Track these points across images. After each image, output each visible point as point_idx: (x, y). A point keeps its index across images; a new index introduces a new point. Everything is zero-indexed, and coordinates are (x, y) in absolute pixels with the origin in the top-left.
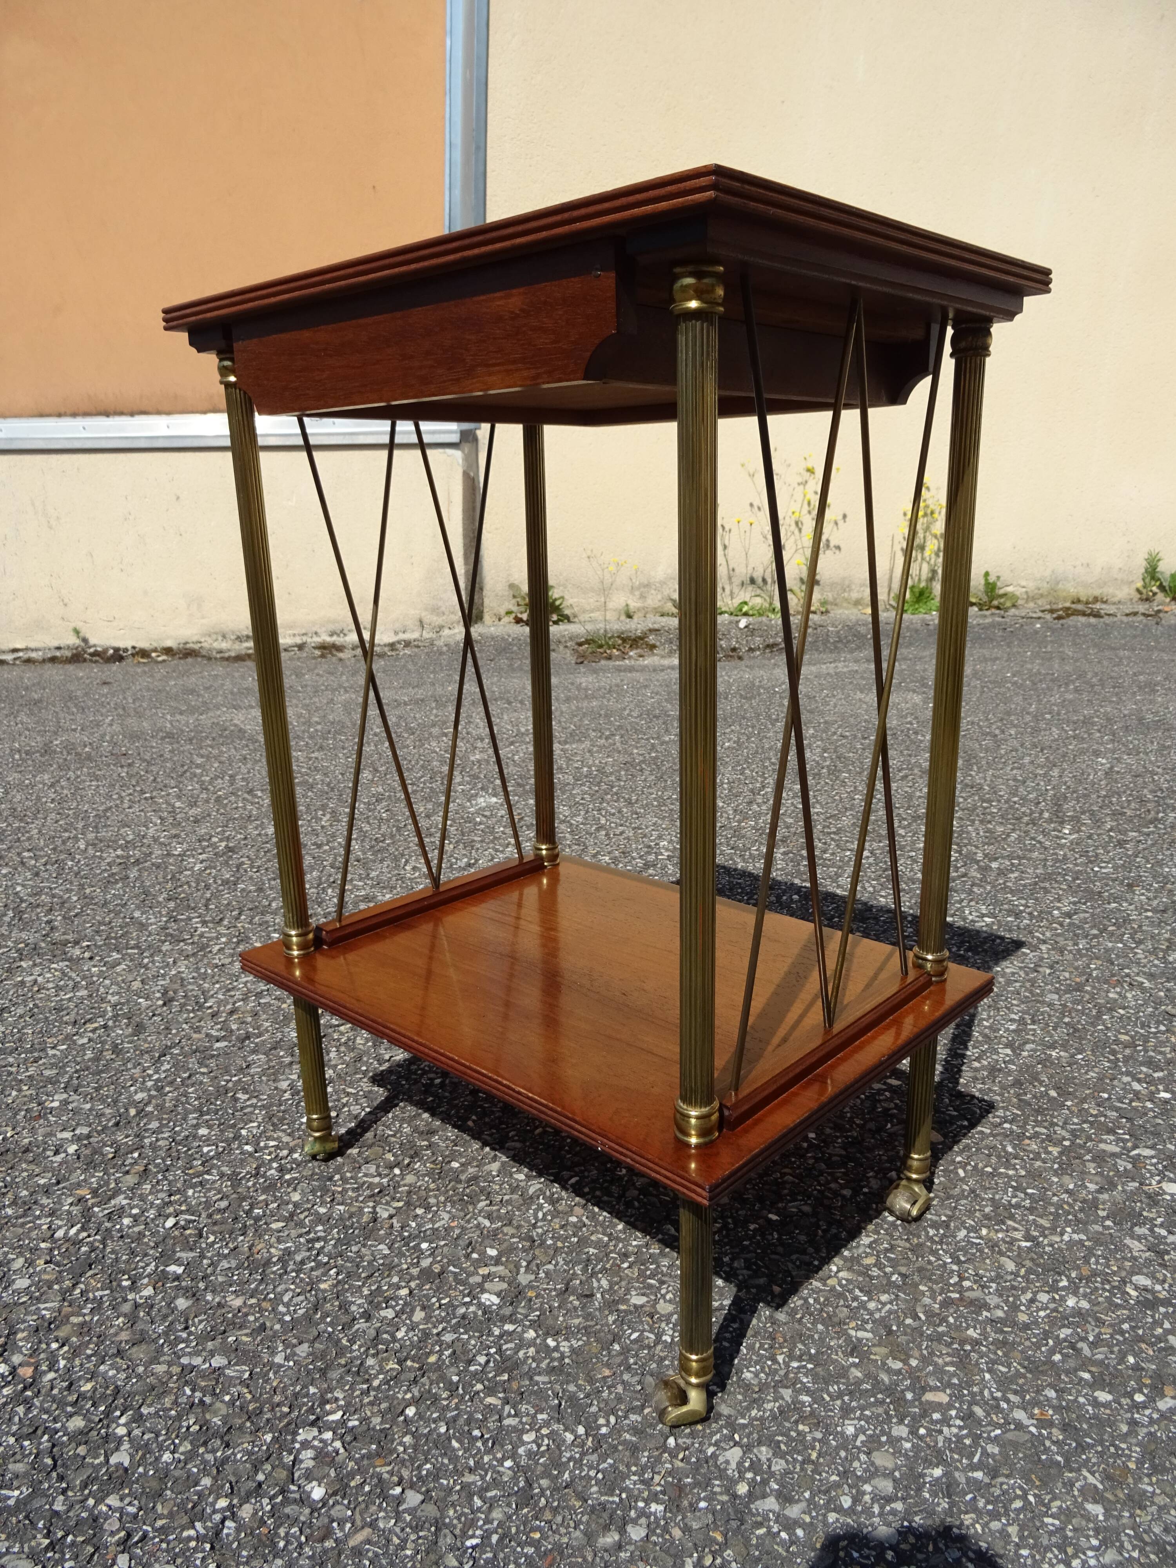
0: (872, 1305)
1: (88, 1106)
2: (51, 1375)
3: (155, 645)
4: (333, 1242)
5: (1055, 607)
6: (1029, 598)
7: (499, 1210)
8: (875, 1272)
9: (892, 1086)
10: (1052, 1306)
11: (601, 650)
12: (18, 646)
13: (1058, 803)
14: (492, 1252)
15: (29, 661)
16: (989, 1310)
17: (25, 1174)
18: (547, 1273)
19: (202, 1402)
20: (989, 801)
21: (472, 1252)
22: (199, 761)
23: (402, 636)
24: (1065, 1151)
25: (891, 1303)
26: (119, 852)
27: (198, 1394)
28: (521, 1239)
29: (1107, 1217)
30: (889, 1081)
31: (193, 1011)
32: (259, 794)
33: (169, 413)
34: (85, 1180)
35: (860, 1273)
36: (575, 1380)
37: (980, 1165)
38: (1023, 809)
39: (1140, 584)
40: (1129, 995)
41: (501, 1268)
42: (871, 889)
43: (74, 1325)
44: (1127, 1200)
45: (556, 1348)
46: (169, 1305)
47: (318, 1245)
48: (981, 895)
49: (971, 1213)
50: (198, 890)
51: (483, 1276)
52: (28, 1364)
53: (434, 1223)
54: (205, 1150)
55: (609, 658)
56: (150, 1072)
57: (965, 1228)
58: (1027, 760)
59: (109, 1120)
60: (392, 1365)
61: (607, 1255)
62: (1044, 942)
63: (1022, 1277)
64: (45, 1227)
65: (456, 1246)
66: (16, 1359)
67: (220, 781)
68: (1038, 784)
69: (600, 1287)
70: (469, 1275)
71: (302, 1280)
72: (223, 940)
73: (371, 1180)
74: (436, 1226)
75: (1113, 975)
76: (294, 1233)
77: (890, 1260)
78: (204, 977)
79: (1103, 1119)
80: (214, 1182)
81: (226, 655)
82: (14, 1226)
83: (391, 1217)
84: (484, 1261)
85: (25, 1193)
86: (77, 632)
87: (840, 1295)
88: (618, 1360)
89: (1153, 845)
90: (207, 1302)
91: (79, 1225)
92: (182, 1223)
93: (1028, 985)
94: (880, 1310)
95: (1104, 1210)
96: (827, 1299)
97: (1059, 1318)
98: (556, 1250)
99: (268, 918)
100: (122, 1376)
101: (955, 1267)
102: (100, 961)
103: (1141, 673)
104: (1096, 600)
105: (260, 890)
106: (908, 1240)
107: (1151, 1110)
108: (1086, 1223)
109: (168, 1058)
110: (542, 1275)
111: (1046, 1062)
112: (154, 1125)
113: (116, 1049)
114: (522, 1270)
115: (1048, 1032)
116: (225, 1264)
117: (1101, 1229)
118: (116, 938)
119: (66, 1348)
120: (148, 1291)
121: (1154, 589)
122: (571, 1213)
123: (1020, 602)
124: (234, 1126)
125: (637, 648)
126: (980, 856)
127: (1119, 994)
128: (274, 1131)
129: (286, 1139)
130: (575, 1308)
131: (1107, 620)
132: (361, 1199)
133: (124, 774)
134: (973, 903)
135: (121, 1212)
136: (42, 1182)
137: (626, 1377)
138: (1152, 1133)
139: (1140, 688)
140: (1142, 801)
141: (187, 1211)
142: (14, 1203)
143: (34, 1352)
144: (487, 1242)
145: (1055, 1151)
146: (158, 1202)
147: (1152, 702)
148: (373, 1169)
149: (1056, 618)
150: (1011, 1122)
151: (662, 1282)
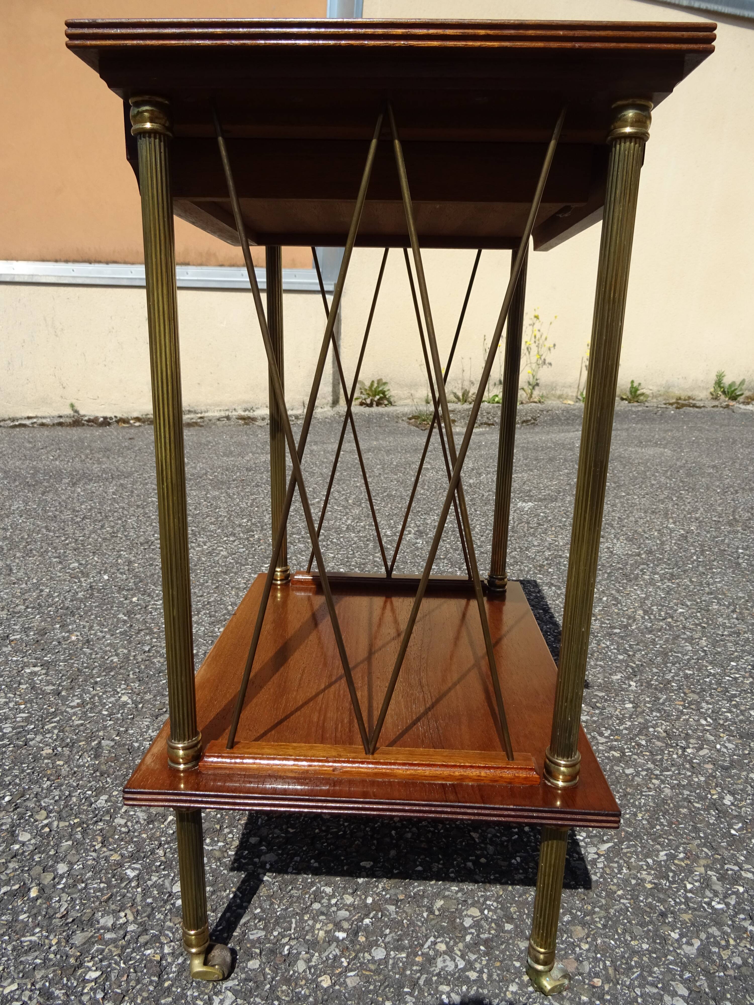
3: (126, 415)
5: (670, 401)
6: (655, 396)
11: (425, 423)
12: (31, 415)
15: (43, 425)
33: (133, 264)
39: (712, 390)
86: (72, 406)
104: (689, 398)
121: (720, 393)
123: (650, 398)
131: (705, 409)
149: (676, 408)
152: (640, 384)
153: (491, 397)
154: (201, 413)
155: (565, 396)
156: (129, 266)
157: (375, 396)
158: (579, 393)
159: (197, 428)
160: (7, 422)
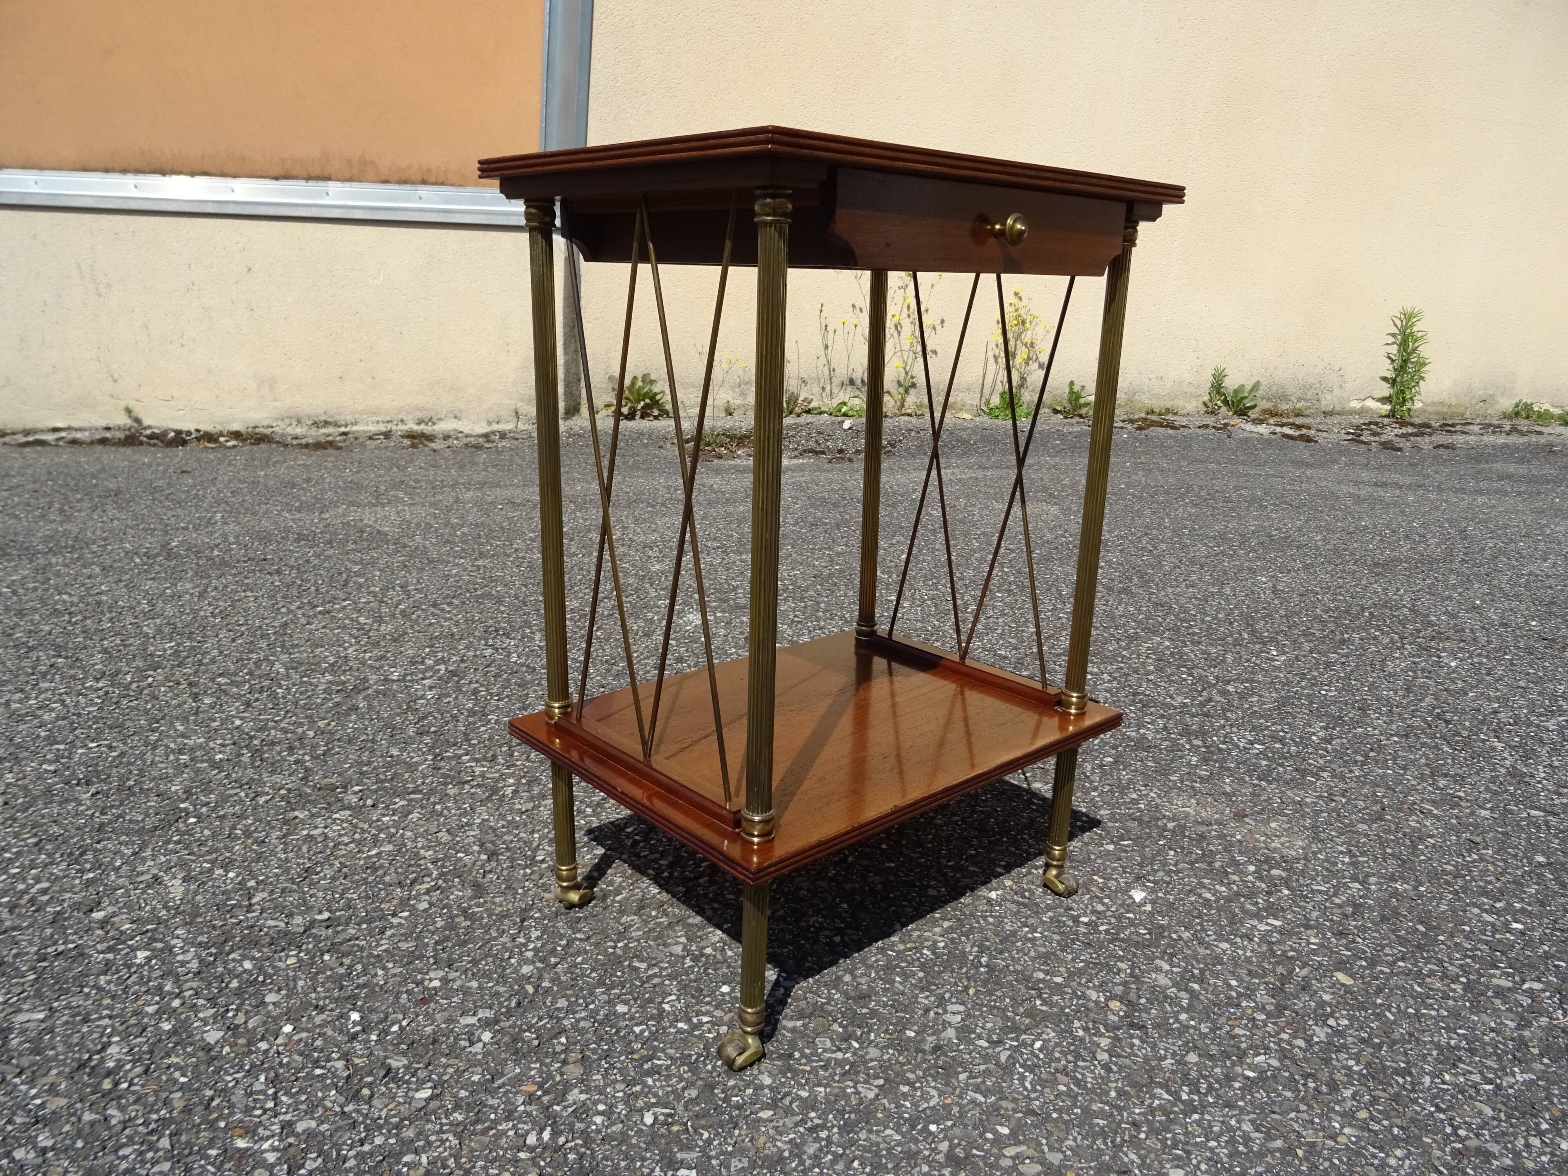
1: (474, 984)
3: (219, 428)
4: (835, 1130)
5: (1131, 416)
7: (984, 1082)
8: (1375, 1126)
9: (1276, 927)
10: (1548, 1150)
11: (710, 448)
12: (59, 425)
13: (1248, 621)
14: (1005, 1131)
15: (74, 442)
16: (1496, 1158)
17: (451, 1070)
18: (1071, 1150)
21: (985, 1131)
22: (356, 568)
23: (495, 427)
24: (1467, 987)
25: (1407, 1157)
26: (329, 677)
28: (1025, 1114)
29: (1542, 1055)
30: (1269, 921)
31: (526, 866)
33: (235, 176)
34: (523, 1074)
35: (1363, 1129)
37: (1402, 1006)
38: (1222, 629)
39: (1206, 398)
40: (1427, 823)
41: (1023, 1148)
42: (1132, 715)
44: (1547, 1036)
47: (824, 1134)
48: (1236, 720)
49: (1423, 1058)
50: (447, 723)
51: (1011, 1157)
53: (927, 1101)
54: (637, 1030)
55: (720, 457)
56: (522, 940)
57: (1427, 1074)
58: (1194, 577)
59: (508, 1000)
61: (1119, 1125)
62: (1322, 769)
63: (1505, 1122)
64: (511, 1133)
65: (965, 1126)
67: (391, 592)
68: (1220, 603)
69: (1133, 1162)
72: (511, 781)
73: (833, 1056)
74: (932, 1104)
75: (1402, 803)
76: (789, 1122)
77: (1379, 1112)
78: (515, 825)
79: (1479, 953)
80: (668, 1068)
81: (303, 441)
82: (474, 1133)
83: (878, 1096)
84: (1002, 1141)
85: (463, 1093)
86: (129, 411)
89: (1357, 666)
91: (549, 1129)
92: (661, 1118)
94: (1402, 1166)
95: (1534, 1047)
96: (1349, 1159)
98: (1065, 1122)
101: (1442, 1116)
102: (387, 807)
103: (1240, 488)
104: (1168, 411)
106: (1384, 1090)
107: (1515, 941)
108: (1527, 1062)
109: (531, 922)
110: (1069, 1153)
111: (1395, 894)
112: (562, 1003)
113: (465, 914)
114: (1046, 1148)
115: (1380, 864)
117: (1543, 1068)
118: (388, 781)
121: (1219, 403)
122: (1056, 1082)
124: (651, 1000)
125: (744, 446)
127: (1417, 822)
128: (697, 1004)
129: (718, 1013)
131: (1186, 432)
132: (837, 1078)
133: (277, 583)
135: (585, 1110)
136: (476, 1078)
138: (1529, 966)
139: (1249, 503)
140: (1322, 622)
141: (659, 1104)
142: (457, 1107)
144: (993, 1119)
146: (621, 1094)
147: (1269, 518)
148: (828, 1044)
149: (1137, 429)
150: (1403, 959)
151: (1188, 1153)
152: (1083, 387)
153: (835, 405)
154: (346, 426)
155: (959, 406)
156: (229, 180)
157: (639, 401)
158: (984, 400)
159: (331, 451)
160: (16, 437)
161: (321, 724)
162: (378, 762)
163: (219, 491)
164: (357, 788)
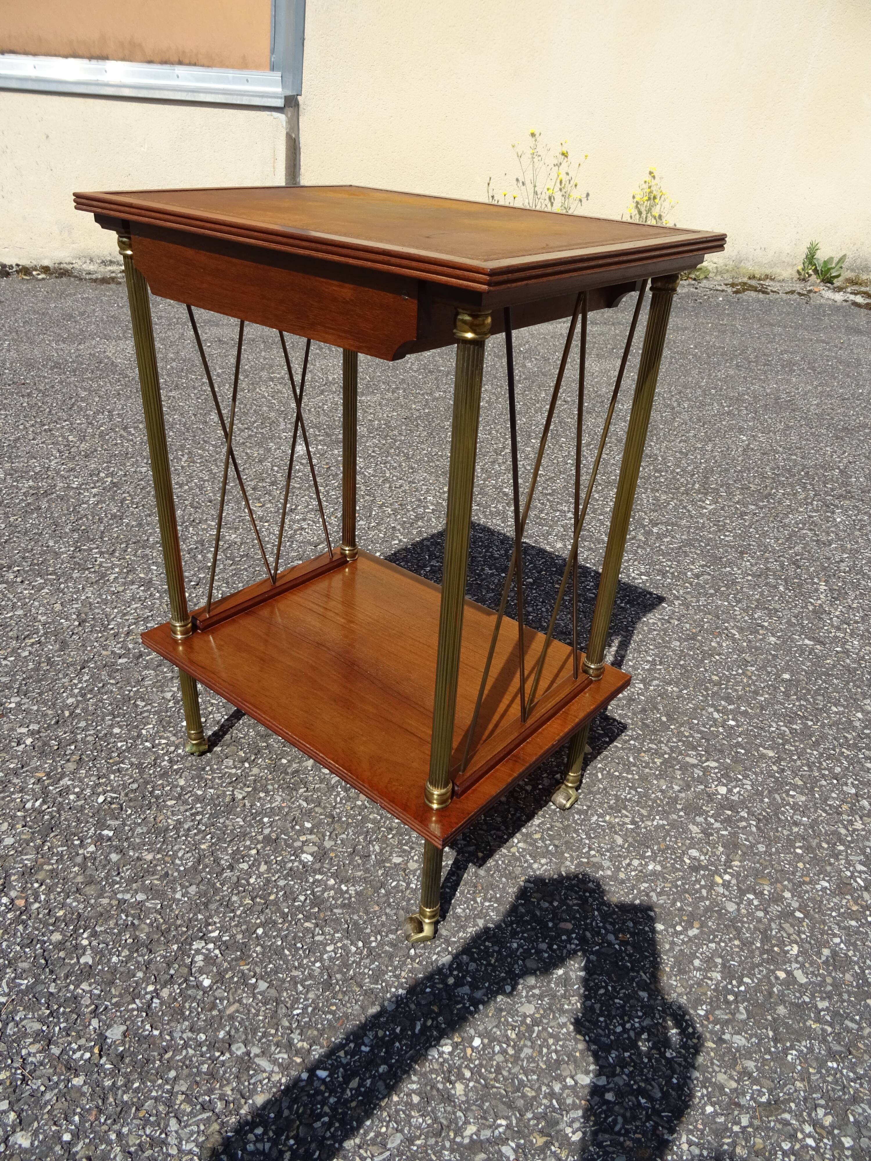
0: (535, 866)
1: (35, 708)
2: (37, 905)
3: (35, 263)
4: (207, 816)
5: (736, 281)
6: (718, 272)
7: (312, 795)
8: (540, 844)
10: (640, 868)
13: (707, 474)
14: (308, 825)
16: (603, 870)
18: (342, 840)
19: (132, 923)
20: (659, 471)
21: (295, 825)
22: (83, 394)
24: (665, 762)
25: (547, 864)
26: (31, 483)
27: (130, 918)
28: (326, 816)
29: (682, 809)
31: (100, 632)
32: (132, 431)
33: (35, 55)
34: (40, 766)
35: (530, 844)
36: (358, 912)
37: (612, 770)
38: (682, 480)
39: (800, 267)
40: (724, 644)
41: (313, 836)
43: (47, 871)
44: (696, 797)
45: (347, 892)
46: (106, 858)
47: (198, 818)
48: (642, 556)
49: (601, 804)
50: (94, 523)
51: (303, 842)
52: (22, 898)
53: (271, 803)
54: (119, 744)
56: (76, 681)
57: (597, 815)
58: (692, 433)
59: (51, 719)
60: (248, 901)
61: (379, 829)
62: (677, 598)
63: (626, 849)
64: (18, 800)
65: (286, 820)
66: (13, 894)
67: (101, 416)
68: (696, 458)
69: (374, 851)
70: (294, 841)
71: (189, 842)
72: (117, 570)
73: (230, 771)
74: (273, 806)
75: (717, 628)
76: (182, 809)
77: (549, 835)
78: (105, 602)
79: (691, 739)
80: (127, 769)
81: (94, 277)
83: (244, 798)
84: (303, 831)
85: (1, 774)
87: (518, 859)
88: (384, 899)
89: (763, 518)
90: (130, 857)
91: (41, 800)
92: (109, 799)
93: (662, 633)
94: (540, 869)
95: (680, 804)
96: (509, 861)
97: (643, 876)
98: (348, 824)
99: (148, 551)
100: (82, 906)
101: (587, 842)
102: (29, 584)
103: (786, 351)
104: (767, 277)
105: (140, 525)
106: (562, 822)
107: (722, 733)
108: (669, 813)
109: (86, 670)
110: (339, 842)
111: (664, 694)
112: (83, 724)
113: (49, 661)
114: (327, 838)
115: (669, 671)
116: (139, 830)
117: (676, 817)
118: (38, 565)
119: (44, 887)
120: (92, 848)
121: (810, 272)
123: (711, 275)
124: (137, 727)
126: (646, 522)
127: (718, 643)
128: (164, 731)
129: (173, 739)
130: (359, 865)
131: (772, 296)
132: (224, 785)
133: (25, 404)
134: (636, 563)
135: (67, 790)
136: (12, 766)
137: (388, 910)
138: (719, 751)
139: (783, 367)
140: (764, 478)
141: (111, 791)
143: (24, 889)
144: (305, 818)
145: (658, 761)
146: (91, 783)
147: (788, 381)
148: (231, 763)
149: (735, 292)
150: (635, 739)
151: (412, 848)
156: (31, 58)
159: (113, 286)
161: (12, 519)
162: (38, 550)
163: (16, 321)
164: (16, 569)
